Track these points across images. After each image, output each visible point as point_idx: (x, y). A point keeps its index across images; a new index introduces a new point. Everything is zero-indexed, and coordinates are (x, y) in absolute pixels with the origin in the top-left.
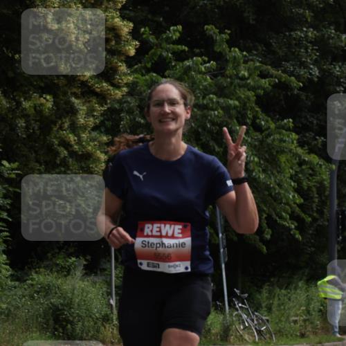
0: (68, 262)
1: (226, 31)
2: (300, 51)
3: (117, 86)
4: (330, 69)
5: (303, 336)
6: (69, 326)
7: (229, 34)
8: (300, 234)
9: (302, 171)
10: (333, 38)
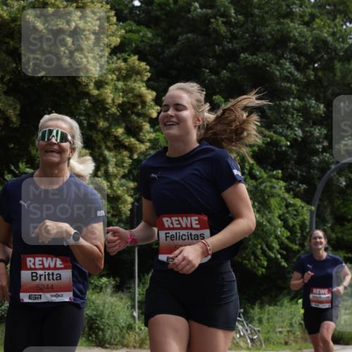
0: (101, 281)
2: (288, 117)
3: (142, 142)
4: (311, 131)
5: (286, 343)
6: (100, 333)
8: (285, 261)
9: (288, 212)
10: (313, 107)
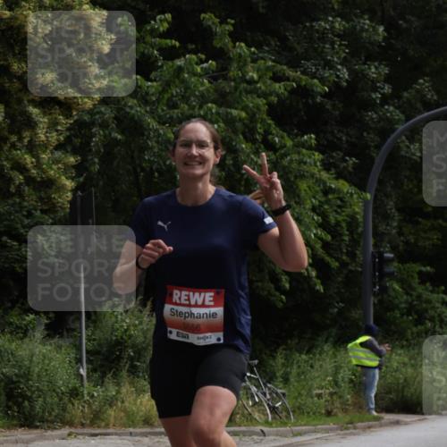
0: (25, 320)
1: (229, 20)
2: (324, 47)
4: (363, 70)
5: (329, 413)
6: (26, 403)
7: (233, 25)
8: (322, 284)
9: (328, 202)
10: (367, 30)
